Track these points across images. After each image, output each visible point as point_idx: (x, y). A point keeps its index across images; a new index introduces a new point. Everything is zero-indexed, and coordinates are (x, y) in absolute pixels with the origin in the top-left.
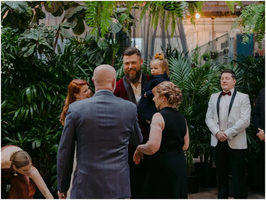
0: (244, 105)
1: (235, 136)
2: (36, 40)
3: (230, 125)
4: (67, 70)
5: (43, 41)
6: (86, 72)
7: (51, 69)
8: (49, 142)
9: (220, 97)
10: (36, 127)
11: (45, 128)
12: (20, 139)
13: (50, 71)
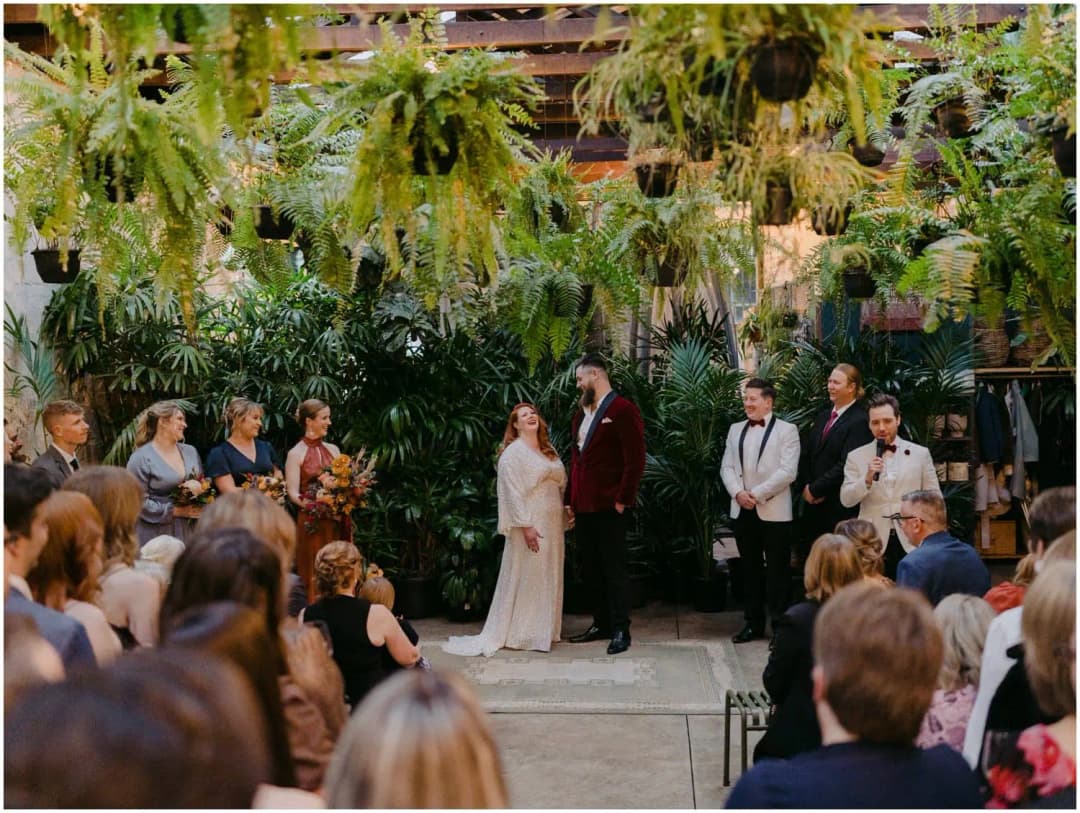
0: (787, 444)
1: (770, 498)
2: (410, 319)
3: (760, 478)
4: (464, 369)
5: (422, 321)
6: (502, 371)
7: (432, 370)
8: (436, 510)
9: (745, 430)
10: (410, 481)
11: (427, 483)
12: (381, 504)
13: (432, 372)
